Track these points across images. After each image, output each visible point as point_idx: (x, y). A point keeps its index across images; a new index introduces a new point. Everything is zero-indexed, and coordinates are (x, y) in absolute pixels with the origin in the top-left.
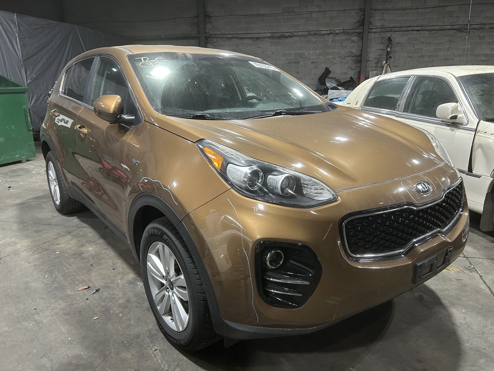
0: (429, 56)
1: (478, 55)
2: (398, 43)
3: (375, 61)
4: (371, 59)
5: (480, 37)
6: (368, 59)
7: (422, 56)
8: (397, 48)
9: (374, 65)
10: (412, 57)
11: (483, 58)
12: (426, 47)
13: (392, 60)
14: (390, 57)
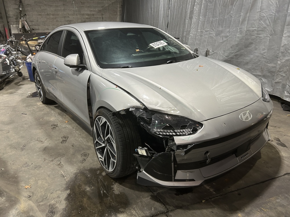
0: (53, 15)
1: (83, 15)
2: (28, 4)
3: (14, 17)
4: (11, 16)
5: (81, 2)
6: (9, 16)
7: (48, 15)
8: (29, 8)
9: (15, 20)
10: (41, 15)
11: (87, 17)
12: (49, 8)
13: (27, 17)
14: (25, 15)
